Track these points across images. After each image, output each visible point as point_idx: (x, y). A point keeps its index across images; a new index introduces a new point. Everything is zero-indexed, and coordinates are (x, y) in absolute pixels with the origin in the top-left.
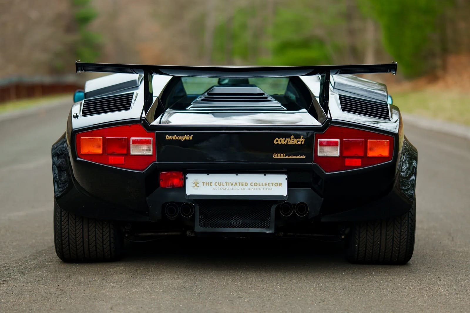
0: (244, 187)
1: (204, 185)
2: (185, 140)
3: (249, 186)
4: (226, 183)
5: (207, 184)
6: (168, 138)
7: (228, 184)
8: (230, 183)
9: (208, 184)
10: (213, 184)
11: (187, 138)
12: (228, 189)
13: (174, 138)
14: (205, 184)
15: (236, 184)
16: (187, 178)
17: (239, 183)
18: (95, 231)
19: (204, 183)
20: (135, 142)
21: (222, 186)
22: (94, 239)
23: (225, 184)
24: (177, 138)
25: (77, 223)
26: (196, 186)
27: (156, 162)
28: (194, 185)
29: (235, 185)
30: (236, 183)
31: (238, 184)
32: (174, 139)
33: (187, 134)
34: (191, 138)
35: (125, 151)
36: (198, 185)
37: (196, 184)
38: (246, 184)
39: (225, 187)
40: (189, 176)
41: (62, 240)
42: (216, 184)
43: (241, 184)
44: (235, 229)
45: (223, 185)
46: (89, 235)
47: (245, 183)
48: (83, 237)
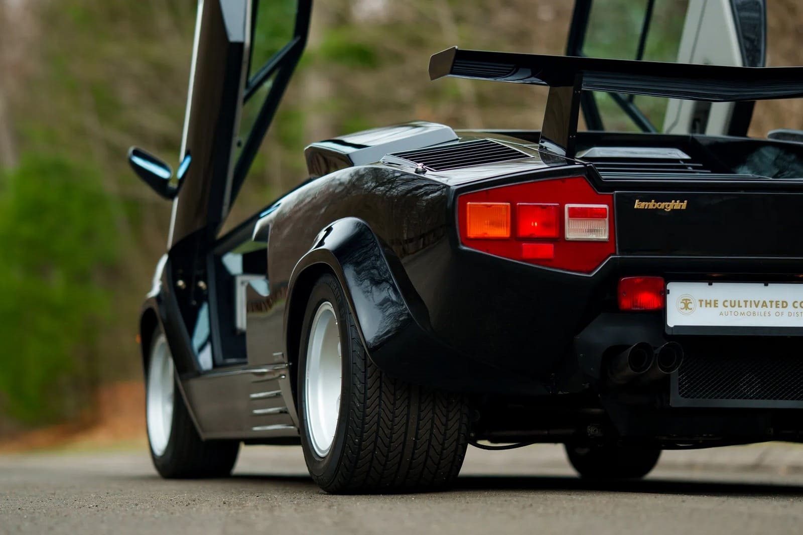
0: (781, 310)
1: (701, 306)
2: (673, 210)
3: (790, 308)
4: (746, 302)
5: (708, 303)
6: (638, 205)
7: (748, 304)
8: (753, 303)
9: (710, 304)
10: (720, 304)
11: (677, 205)
12: (749, 315)
13: (652, 205)
14: (704, 303)
15: (764, 304)
16: (668, 292)
17: (771, 302)
18: (433, 419)
19: (701, 301)
20: (574, 213)
21: (736, 308)
22: (427, 436)
23: (742, 304)
24: (657, 205)
25: (398, 403)
26: (686, 307)
27: (615, 254)
28: (683, 305)
29: (763, 306)
30: (764, 302)
31: (769, 304)
32: (651, 207)
33: (676, 198)
34: (684, 205)
35: (553, 233)
36: (690, 306)
37: (686, 304)
38: (785, 304)
39: (743, 309)
40: (671, 286)
41: (361, 441)
42: (726, 304)
43: (774, 304)
44: (748, 401)
45: (739, 306)
46: (418, 429)
47: (783, 302)
48: (406, 433)
